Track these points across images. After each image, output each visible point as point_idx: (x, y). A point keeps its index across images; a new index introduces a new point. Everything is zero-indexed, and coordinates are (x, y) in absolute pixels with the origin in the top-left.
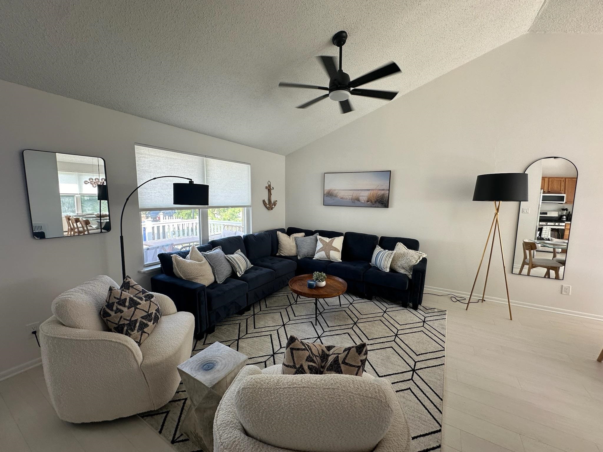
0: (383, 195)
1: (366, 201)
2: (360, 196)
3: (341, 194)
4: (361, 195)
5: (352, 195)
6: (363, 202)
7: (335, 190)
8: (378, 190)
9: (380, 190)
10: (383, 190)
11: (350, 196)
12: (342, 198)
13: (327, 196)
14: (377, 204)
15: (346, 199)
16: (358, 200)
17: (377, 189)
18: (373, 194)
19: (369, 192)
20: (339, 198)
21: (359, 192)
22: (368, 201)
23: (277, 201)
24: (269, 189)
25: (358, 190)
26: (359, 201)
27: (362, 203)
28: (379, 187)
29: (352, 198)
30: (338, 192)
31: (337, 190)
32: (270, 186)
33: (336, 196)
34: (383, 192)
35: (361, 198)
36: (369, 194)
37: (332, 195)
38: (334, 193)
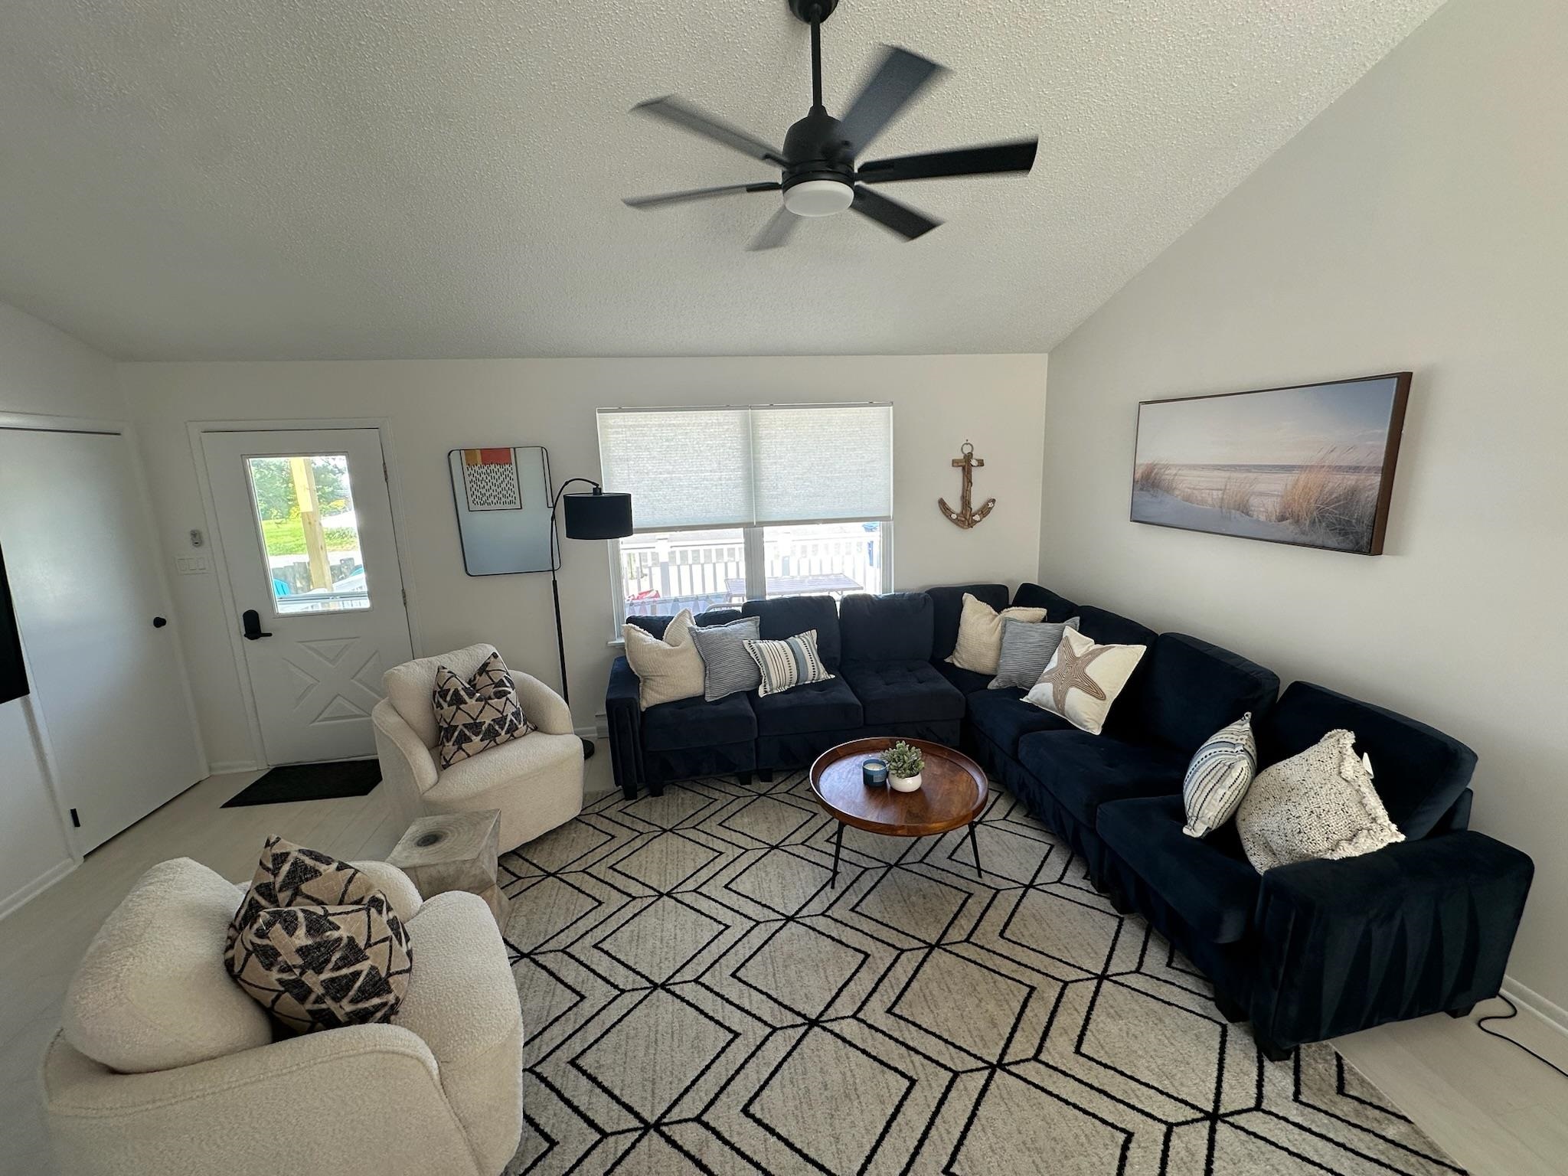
0: (1353, 493)
1: (1274, 518)
2: (1253, 493)
3: (1188, 482)
4: (1261, 487)
5: (1223, 487)
6: (1262, 518)
7: (1167, 467)
8: (1329, 467)
9: (1339, 469)
10: (1356, 469)
11: (1215, 493)
12: (1188, 499)
13: (1142, 489)
14: (1320, 536)
15: (1203, 502)
16: (1244, 509)
17: (1327, 464)
18: (1305, 487)
19: (1289, 478)
20: (1177, 496)
21: (1250, 474)
22: (1282, 518)
23: (994, 501)
24: (966, 465)
25: (1248, 468)
26: (1247, 514)
27: (1258, 521)
28: (1334, 455)
29: (1222, 499)
30: (1176, 475)
31: (1175, 466)
32: (968, 457)
33: (1169, 490)
34: (1351, 480)
35: (1254, 501)
36: (1289, 487)
37: (1158, 487)
38: (1163, 477)
